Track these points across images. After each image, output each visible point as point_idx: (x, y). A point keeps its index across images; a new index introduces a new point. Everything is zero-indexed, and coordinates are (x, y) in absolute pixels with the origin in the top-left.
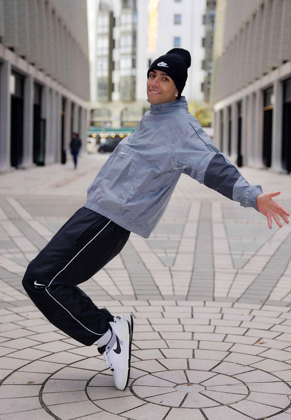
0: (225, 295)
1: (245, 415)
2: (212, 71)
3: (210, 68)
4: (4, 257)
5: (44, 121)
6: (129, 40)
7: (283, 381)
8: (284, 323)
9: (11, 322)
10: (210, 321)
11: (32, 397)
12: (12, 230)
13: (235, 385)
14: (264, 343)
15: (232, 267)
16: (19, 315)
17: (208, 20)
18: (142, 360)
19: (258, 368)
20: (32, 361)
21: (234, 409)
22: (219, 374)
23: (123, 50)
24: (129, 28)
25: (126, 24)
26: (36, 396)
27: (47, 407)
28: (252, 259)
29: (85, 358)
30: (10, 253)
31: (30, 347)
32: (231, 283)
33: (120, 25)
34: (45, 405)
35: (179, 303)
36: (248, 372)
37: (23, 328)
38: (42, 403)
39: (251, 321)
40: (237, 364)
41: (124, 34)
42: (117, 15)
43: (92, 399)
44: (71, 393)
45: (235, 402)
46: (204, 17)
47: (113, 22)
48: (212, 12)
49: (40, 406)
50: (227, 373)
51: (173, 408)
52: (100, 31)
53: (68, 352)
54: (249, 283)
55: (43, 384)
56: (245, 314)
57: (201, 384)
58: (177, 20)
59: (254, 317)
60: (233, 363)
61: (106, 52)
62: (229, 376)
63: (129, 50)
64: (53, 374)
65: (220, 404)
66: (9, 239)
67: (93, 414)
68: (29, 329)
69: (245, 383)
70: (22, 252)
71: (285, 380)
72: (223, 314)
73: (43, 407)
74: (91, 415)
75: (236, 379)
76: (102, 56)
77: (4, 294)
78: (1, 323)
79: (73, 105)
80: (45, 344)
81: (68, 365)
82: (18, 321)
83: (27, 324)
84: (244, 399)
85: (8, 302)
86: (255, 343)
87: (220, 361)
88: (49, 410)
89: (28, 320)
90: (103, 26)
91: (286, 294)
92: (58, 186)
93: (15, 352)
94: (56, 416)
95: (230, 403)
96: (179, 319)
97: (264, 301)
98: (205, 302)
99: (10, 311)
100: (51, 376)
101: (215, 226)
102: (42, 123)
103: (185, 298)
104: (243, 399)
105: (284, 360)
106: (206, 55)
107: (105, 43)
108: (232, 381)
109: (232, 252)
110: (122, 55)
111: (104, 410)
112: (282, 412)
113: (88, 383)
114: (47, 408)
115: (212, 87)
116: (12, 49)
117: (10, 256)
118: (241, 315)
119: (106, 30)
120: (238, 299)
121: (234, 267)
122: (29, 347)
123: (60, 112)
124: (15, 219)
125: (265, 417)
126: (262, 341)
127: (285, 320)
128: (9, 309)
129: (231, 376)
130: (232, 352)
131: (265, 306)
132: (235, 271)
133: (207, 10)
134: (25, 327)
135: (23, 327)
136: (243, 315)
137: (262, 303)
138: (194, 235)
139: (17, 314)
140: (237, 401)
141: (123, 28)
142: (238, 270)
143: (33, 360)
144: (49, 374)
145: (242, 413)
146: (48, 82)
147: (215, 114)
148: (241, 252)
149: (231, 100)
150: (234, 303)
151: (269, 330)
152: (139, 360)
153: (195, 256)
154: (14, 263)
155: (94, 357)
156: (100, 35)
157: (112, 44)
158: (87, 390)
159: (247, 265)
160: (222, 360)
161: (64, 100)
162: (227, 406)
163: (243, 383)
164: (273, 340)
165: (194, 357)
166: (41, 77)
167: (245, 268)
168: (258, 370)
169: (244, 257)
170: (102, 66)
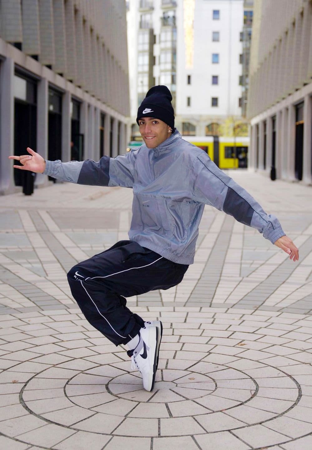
0: (222, 302)
1: (206, 408)
2: (248, 87)
3: (247, 84)
4: (22, 266)
5: (83, 136)
6: (169, 56)
7: (251, 378)
8: (270, 327)
9: (13, 327)
10: (201, 325)
11: (13, 394)
12: (38, 241)
13: (205, 382)
14: (244, 344)
15: (238, 275)
16: (21, 320)
17: (245, 37)
18: (125, 361)
19: (231, 367)
20: (21, 362)
21: (198, 403)
22: (194, 373)
23: (163, 67)
24: (169, 45)
25: (166, 41)
26: (17, 393)
27: (25, 402)
28: (260, 268)
29: (73, 359)
30: (30, 263)
31: (24, 350)
32: (232, 290)
33: (160, 42)
34: (23, 400)
35: (176, 309)
36: (221, 370)
37: (22, 333)
38: (21, 399)
39: (239, 325)
40: (213, 363)
41: (163, 50)
42: (157, 32)
43: (68, 396)
44: (50, 390)
45: (200, 396)
46: (242, 34)
47: (153, 40)
48: (249, 29)
49: (19, 402)
50: (201, 372)
51: (141, 403)
52: (141, 48)
53: (58, 354)
54: (249, 291)
55: (26, 382)
56: (236, 319)
57: (174, 381)
58: (216, 37)
59: (244, 321)
60: (209, 362)
61: (146, 68)
62: (202, 374)
63: (169, 66)
64: (38, 374)
65: (185, 399)
66: (32, 250)
67: (65, 408)
68: (28, 333)
69: (215, 380)
70: (41, 262)
71: (252, 377)
72: (215, 319)
73: (21, 403)
74: (64, 409)
75: (208, 377)
76: (143, 73)
77: (13, 301)
78: (2, 328)
79: (112, 120)
80: (39, 347)
81: (54, 366)
82: (19, 326)
83: (26, 328)
84: (210, 394)
85: (14, 309)
86: (236, 345)
87: (198, 361)
88: (26, 405)
89: (29, 325)
90: (143, 44)
91: (281, 300)
92: (92, 199)
93: (9, 354)
94: (31, 410)
95: (195, 398)
96: (172, 324)
97: (258, 306)
98: (201, 308)
99: (14, 316)
100: (35, 375)
101: (234, 237)
102: (81, 138)
103: (184, 304)
104: (208, 394)
105: (257, 360)
106: (243, 71)
107: (146, 59)
108: (204, 378)
109: (243, 261)
110: (161, 71)
111: (76, 405)
112: (241, 404)
113: (68, 381)
114: (25, 404)
115: (248, 102)
116: (49, 67)
117: (29, 266)
118: (232, 319)
119: (147, 47)
120: (234, 305)
121: (240, 276)
122: (22, 350)
123: (99, 127)
124: (43, 231)
125: (223, 409)
126: (243, 343)
127: (272, 323)
128: (14, 315)
129: (204, 374)
130: (212, 353)
131: (257, 311)
132: (241, 279)
133: (244, 28)
134: (24, 331)
135: (22, 331)
136: (234, 319)
137: (256, 309)
138: (211, 245)
139: (20, 319)
140: (202, 396)
141: (163, 45)
142: (243, 278)
143: (23, 361)
144: (35, 373)
145: (204, 407)
146: (86, 98)
147: (252, 128)
148: (251, 262)
149: (266, 115)
150: (228, 309)
151: (253, 333)
152: (122, 361)
153: (206, 266)
154: (30, 272)
155: (81, 358)
156: (140, 53)
157: (152, 61)
158: (66, 388)
159: (254, 273)
160: (200, 360)
161: (103, 116)
162: (192, 401)
163: (213, 380)
164: (255, 342)
165: (174, 358)
166: (79, 94)
167: (251, 276)
168: (231, 369)
169: (253, 266)
170: (142, 82)
